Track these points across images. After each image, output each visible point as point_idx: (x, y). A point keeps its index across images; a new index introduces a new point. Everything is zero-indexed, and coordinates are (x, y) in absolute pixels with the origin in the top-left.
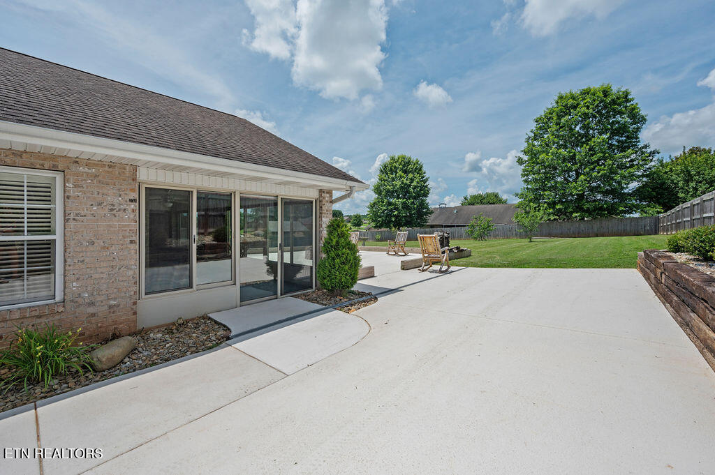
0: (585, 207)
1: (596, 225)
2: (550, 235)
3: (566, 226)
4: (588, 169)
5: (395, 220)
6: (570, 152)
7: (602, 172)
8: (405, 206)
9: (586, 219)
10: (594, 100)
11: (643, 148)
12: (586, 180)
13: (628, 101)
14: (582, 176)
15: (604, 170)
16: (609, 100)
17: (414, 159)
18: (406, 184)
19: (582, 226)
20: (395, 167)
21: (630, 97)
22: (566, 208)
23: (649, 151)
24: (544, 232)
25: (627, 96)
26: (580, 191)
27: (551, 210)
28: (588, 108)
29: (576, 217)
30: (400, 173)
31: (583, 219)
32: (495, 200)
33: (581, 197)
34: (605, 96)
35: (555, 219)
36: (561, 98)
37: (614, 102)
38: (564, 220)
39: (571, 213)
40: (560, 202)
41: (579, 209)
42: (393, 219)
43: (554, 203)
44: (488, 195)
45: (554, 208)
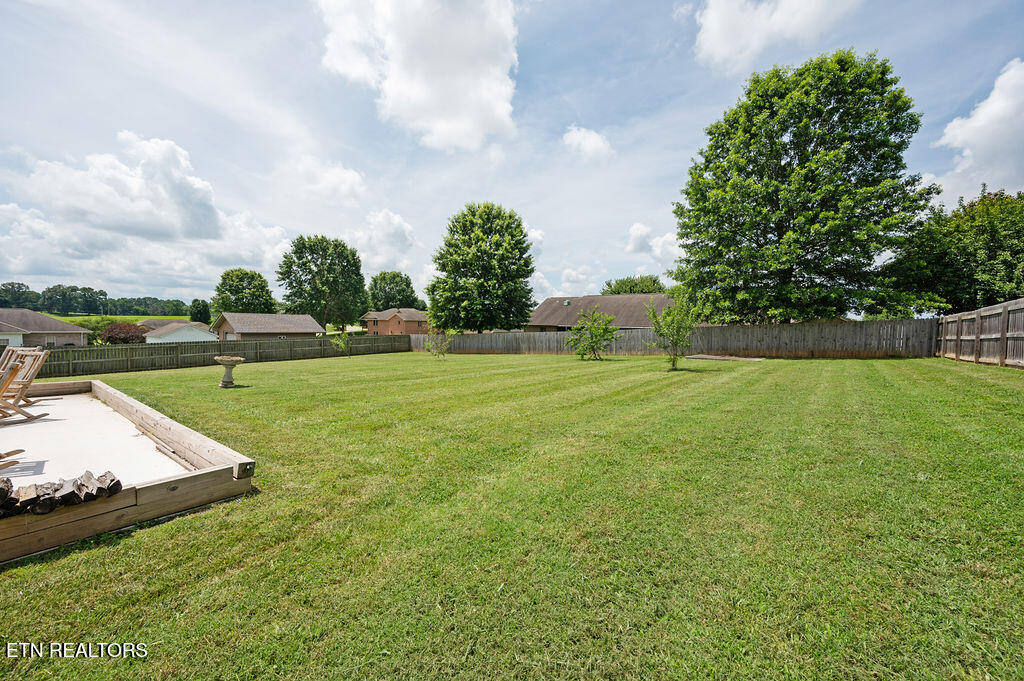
0: (794, 297)
1: (811, 335)
2: (726, 351)
3: (755, 334)
4: (801, 219)
5: (466, 316)
6: (767, 186)
7: (830, 223)
8: (483, 292)
9: (792, 321)
10: (821, 79)
11: (907, 183)
12: (796, 241)
13: (885, 83)
14: (790, 233)
15: (834, 219)
16: (848, 77)
17: (507, 210)
18: (485, 252)
19: (786, 335)
20: (472, 222)
21: (889, 77)
22: (755, 299)
23: (919, 188)
24: (715, 345)
25: (883, 73)
26: (784, 263)
27: (727, 304)
28: (807, 93)
29: (774, 316)
30: (478, 232)
31: (787, 321)
32: (651, 288)
33: (785, 276)
34: (843, 69)
35: (733, 322)
36: (756, 81)
37: (858, 82)
38: (754, 322)
39: (766, 308)
40: (746, 288)
41: (781, 300)
42: (462, 315)
43: (735, 290)
44: (643, 280)
45: (733, 299)
